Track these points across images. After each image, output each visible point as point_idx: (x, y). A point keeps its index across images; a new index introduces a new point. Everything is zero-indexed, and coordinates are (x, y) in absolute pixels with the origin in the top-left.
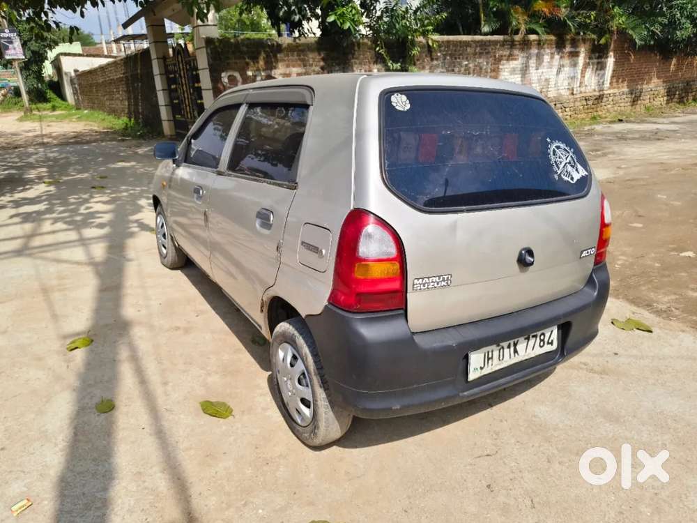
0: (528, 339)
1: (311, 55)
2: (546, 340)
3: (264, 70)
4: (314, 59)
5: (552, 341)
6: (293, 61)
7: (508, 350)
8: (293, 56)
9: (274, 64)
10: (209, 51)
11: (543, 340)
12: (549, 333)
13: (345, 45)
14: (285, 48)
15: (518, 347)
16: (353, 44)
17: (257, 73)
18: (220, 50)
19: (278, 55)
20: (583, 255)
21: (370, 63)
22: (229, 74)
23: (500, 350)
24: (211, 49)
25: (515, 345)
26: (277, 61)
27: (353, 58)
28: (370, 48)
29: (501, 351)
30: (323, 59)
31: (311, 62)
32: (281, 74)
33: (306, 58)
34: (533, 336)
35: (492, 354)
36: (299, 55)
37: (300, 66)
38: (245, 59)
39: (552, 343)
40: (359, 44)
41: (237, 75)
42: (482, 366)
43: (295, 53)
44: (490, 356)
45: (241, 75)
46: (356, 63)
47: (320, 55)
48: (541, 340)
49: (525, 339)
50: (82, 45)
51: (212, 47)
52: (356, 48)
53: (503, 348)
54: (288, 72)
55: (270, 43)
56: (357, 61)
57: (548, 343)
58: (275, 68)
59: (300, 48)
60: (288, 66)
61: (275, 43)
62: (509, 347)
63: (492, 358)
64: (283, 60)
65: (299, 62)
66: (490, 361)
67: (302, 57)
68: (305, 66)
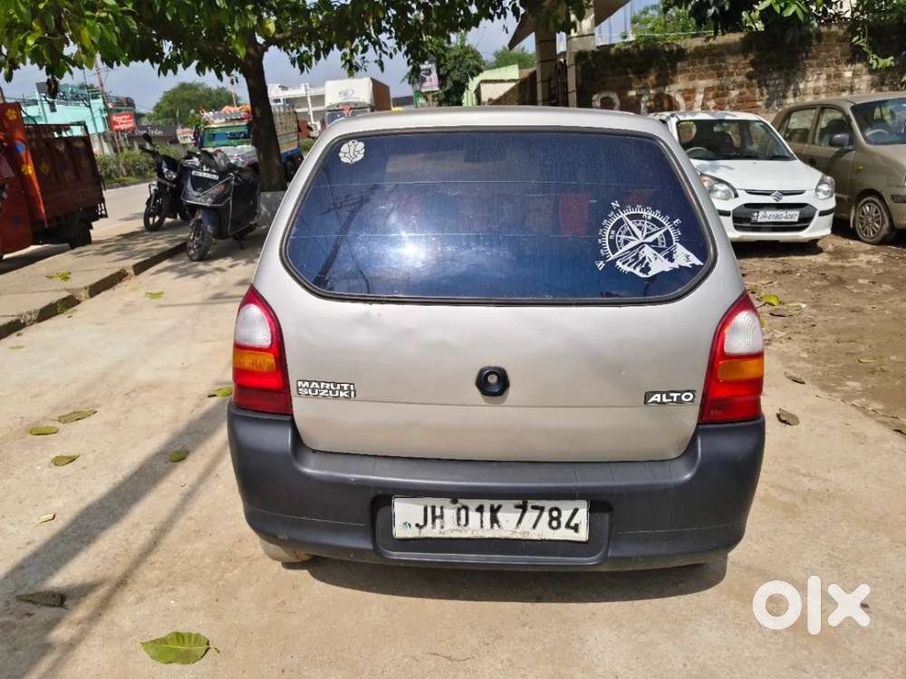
0: (524, 508)
1: (731, 60)
2: (564, 520)
3: (654, 87)
4: (736, 65)
5: (577, 525)
6: (700, 70)
7: (479, 514)
8: (701, 63)
9: (671, 77)
10: (579, 69)
11: (558, 519)
12: (571, 512)
13: (789, 39)
14: (691, 53)
15: (500, 515)
16: (810, 35)
17: (643, 91)
18: (594, 66)
19: (679, 64)
20: (653, 399)
21: (838, 62)
22: (604, 95)
23: (459, 510)
24: (582, 66)
25: (494, 511)
26: (675, 73)
27: (807, 57)
28: (842, 40)
29: (463, 512)
30: (753, 64)
31: (731, 70)
32: (679, 90)
33: (723, 64)
34: (534, 508)
35: (442, 512)
36: (711, 62)
37: (710, 77)
38: (627, 74)
39: (576, 528)
40: (819, 36)
41: (614, 96)
42: (421, 523)
43: (706, 59)
44: (438, 512)
45: (619, 97)
46: (811, 66)
47: (746, 57)
48: (552, 519)
49: (517, 507)
50: (520, 68)
51: (583, 62)
52: (814, 42)
53: (466, 508)
54: (691, 87)
55: (667, 49)
56: (814, 62)
57: (568, 526)
58: (672, 82)
59: (715, 51)
60: (692, 79)
61: (675, 48)
62: (480, 509)
63: (442, 517)
64: (684, 71)
65: (710, 72)
66: (438, 521)
67: (717, 64)
68: (720, 75)
